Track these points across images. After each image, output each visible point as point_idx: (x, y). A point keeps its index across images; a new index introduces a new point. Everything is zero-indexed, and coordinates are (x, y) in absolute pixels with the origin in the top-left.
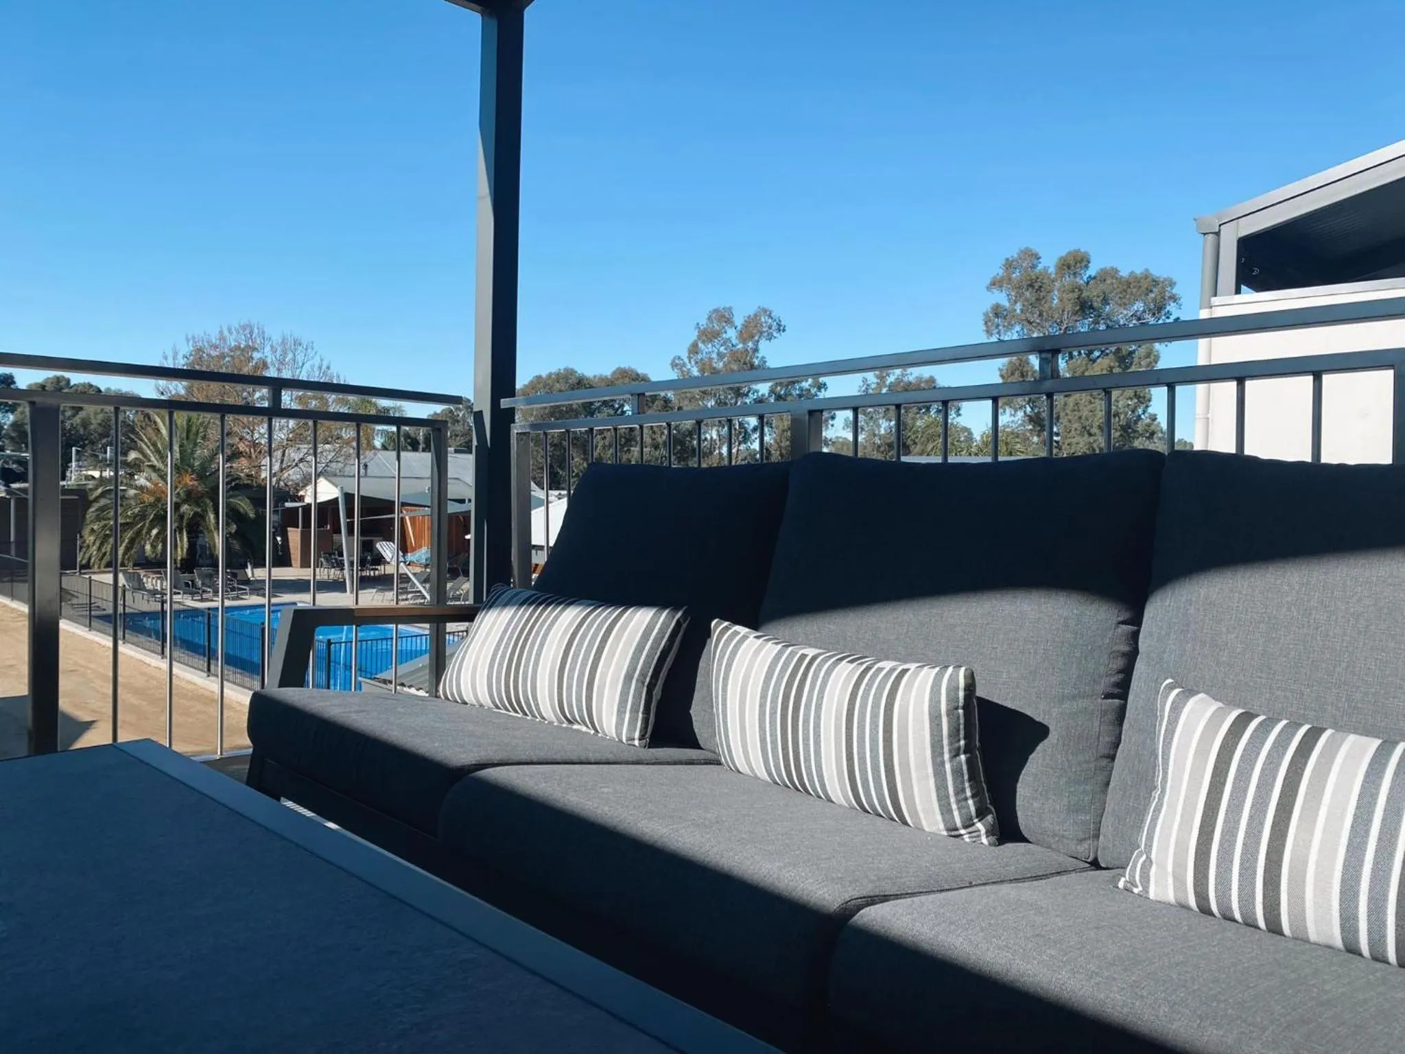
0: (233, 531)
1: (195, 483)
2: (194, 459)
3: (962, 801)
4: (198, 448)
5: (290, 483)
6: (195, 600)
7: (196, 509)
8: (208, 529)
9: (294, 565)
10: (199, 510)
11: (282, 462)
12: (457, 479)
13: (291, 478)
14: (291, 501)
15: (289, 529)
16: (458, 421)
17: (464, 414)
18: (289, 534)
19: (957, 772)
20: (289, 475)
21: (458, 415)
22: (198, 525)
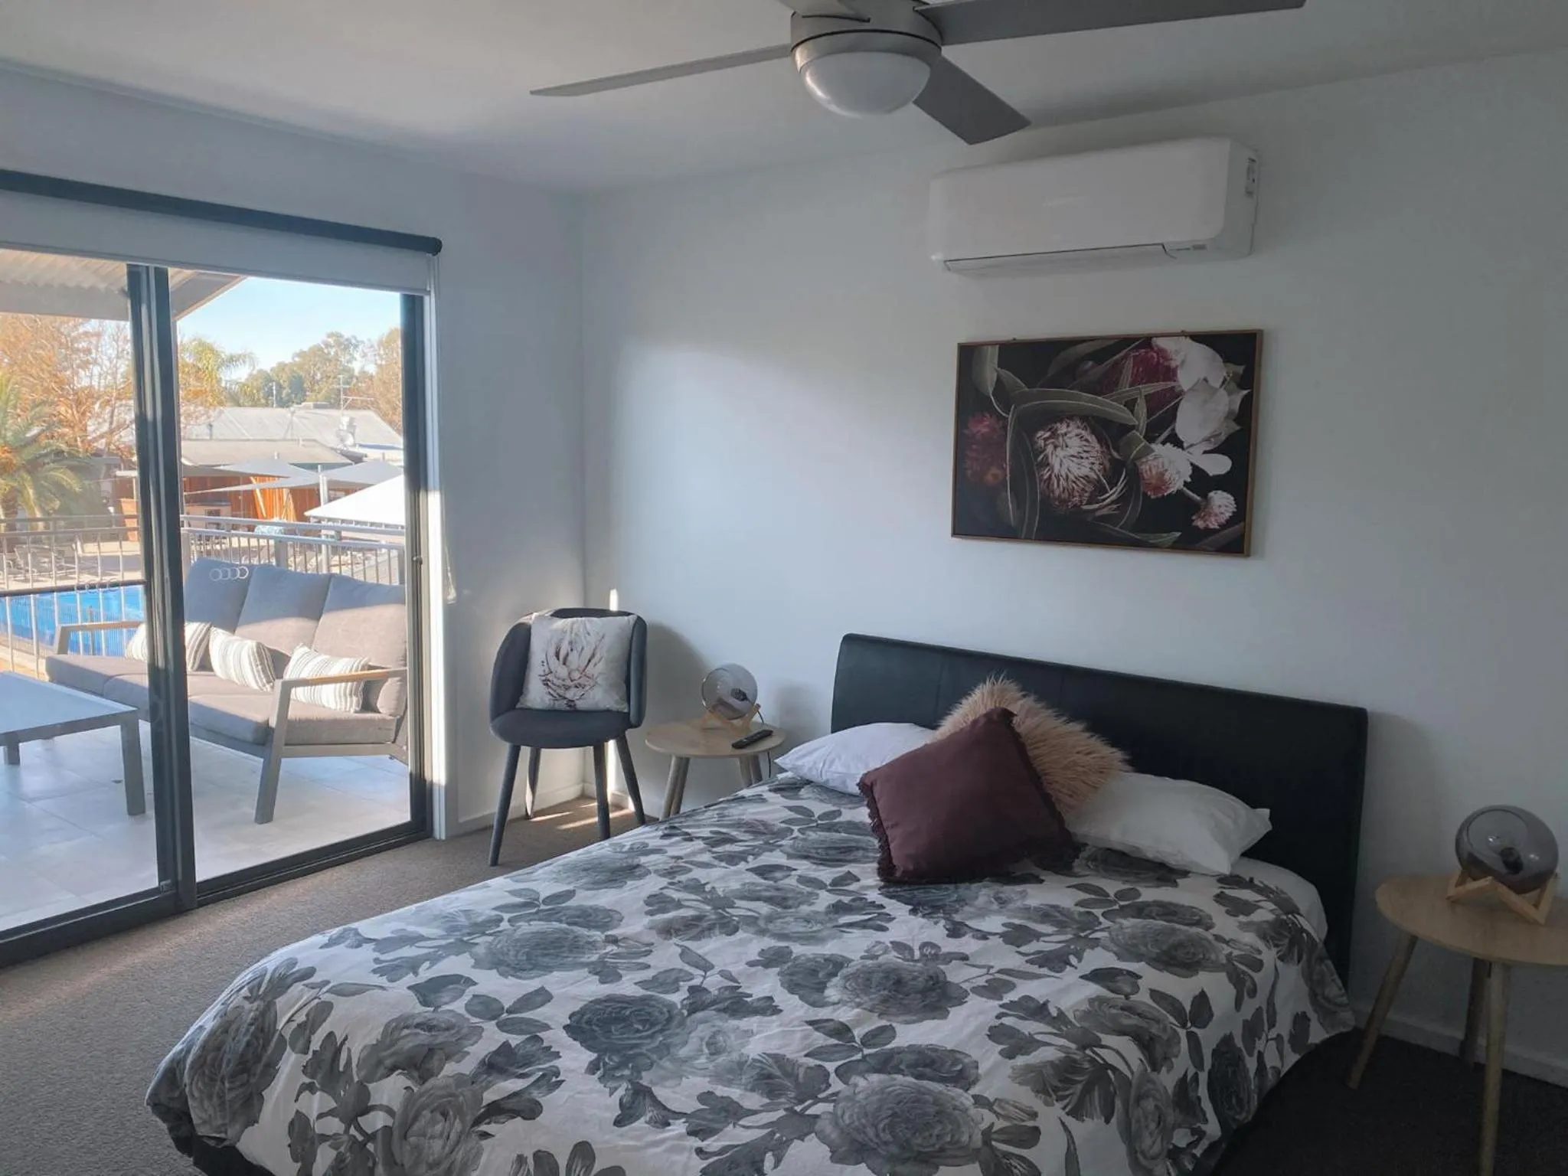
0: (57, 507)
1: (8, 455)
2: (6, 430)
3: (261, 680)
4: (9, 418)
5: (122, 446)
6: (19, 581)
7: (12, 483)
8: (27, 504)
9: (131, 539)
10: (16, 485)
11: (111, 423)
12: (314, 440)
13: (123, 440)
14: (125, 469)
15: (122, 500)
16: (330, 361)
17: (336, 353)
18: (123, 505)
19: (258, 671)
20: (121, 436)
21: (329, 353)
22: (14, 499)
